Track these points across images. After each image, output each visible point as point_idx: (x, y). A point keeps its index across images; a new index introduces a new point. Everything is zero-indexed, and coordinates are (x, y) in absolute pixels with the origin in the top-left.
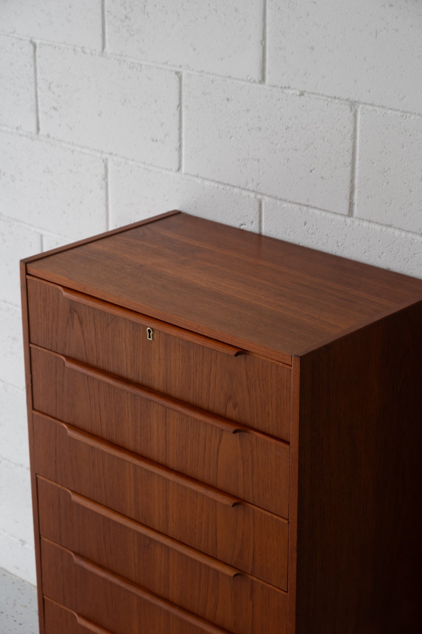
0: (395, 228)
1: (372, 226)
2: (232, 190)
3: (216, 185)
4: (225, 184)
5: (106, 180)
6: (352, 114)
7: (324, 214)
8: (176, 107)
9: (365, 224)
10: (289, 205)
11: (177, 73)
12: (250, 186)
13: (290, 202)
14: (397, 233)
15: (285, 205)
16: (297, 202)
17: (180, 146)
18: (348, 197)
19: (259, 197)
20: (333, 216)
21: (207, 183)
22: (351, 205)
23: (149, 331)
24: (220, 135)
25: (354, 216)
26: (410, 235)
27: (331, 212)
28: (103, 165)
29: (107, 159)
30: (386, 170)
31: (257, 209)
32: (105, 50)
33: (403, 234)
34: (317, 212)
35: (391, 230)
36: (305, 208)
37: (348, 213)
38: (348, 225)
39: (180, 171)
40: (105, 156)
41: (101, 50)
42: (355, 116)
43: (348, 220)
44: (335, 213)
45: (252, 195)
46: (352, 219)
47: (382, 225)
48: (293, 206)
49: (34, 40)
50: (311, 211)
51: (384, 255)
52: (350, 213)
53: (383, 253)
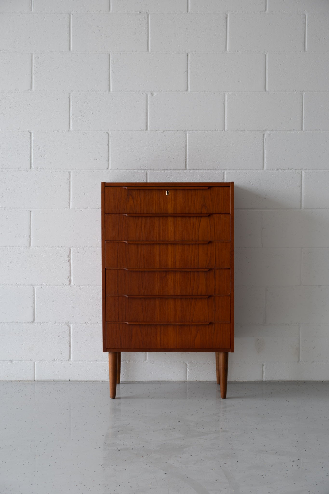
0: (204, 170)
1: (194, 171)
2: (133, 171)
3: (126, 171)
4: (130, 169)
5: (69, 180)
6: (185, 135)
7: (174, 171)
8: (107, 145)
9: (192, 171)
10: (159, 171)
11: (107, 133)
12: (142, 168)
13: (160, 170)
14: (204, 171)
15: (158, 171)
16: (163, 169)
17: (109, 159)
18: (185, 163)
19: (146, 171)
20: (178, 171)
21: (121, 171)
22: (186, 165)
23: (167, 192)
24: (128, 152)
25: (187, 169)
26: (209, 171)
27: (177, 170)
28: (68, 174)
29: (70, 172)
30: (199, 151)
31: (146, 175)
32: (70, 130)
33: (207, 171)
34: (172, 171)
35: (202, 171)
36: (166, 171)
37: (185, 168)
38: (185, 173)
39: (108, 169)
40: (69, 171)
41: (68, 130)
42: (186, 135)
43: (185, 171)
44: (179, 170)
45: (143, 171)
46: (186, 170)
47: (198, 170)
48: (161, 171)
49: (30, 131)
50: (169, 171)
51: (200, 180)
52: (186, 169)
53: (199, 179)
